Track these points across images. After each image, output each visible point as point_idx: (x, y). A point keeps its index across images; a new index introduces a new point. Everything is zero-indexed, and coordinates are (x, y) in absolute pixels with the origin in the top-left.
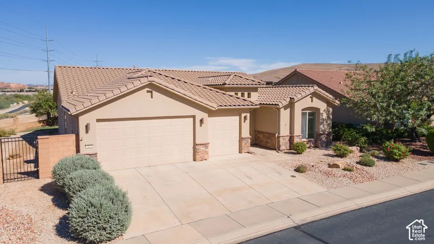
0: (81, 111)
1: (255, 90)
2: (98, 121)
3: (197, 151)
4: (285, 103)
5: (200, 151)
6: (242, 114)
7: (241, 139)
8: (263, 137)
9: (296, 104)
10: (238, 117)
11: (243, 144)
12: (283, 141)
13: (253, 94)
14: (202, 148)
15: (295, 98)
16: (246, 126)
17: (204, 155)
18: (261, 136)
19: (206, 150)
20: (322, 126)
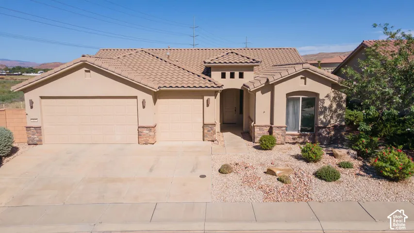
1: (250, 68)
4: (259, 85)
5: (142, 133)
6: (205, 97)
7: (205, 125)
9: (276, 86)
10: (202, 100)
11: (206, 131)
12: (258, 132)
13: (246, 74)
14: (146, 131)
17: (148, 139)
19: (151, 133)
20: (322, 117)
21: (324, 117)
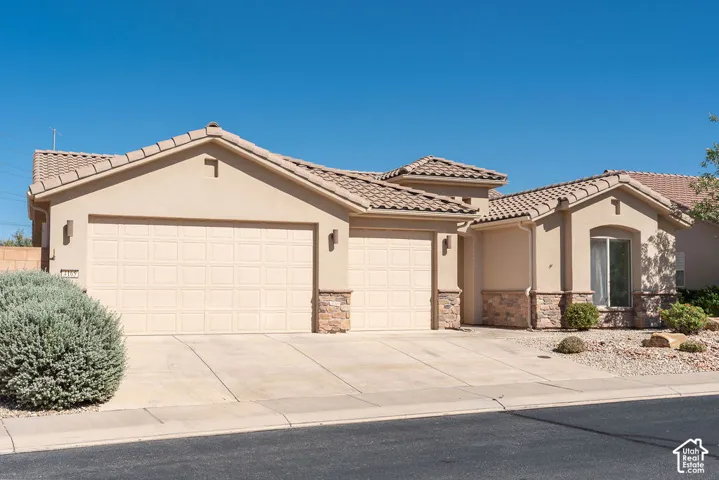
0: (55, 191)
2: (94, 218)
3: (322, 307)
4: (545, 211)
5: (328, 307)
6: (439, 235)
7: (436, 294)
8: (501, 303)
9: (574, 215)
11: (441, 307)
12: (543, 307)
14: (334, 302)
15: (571, 199)
16: (449, 262)
17: (339, 320)
18: (495, 301)
19: (345, 307)
20: (644, 278)
21: (648, 278)
